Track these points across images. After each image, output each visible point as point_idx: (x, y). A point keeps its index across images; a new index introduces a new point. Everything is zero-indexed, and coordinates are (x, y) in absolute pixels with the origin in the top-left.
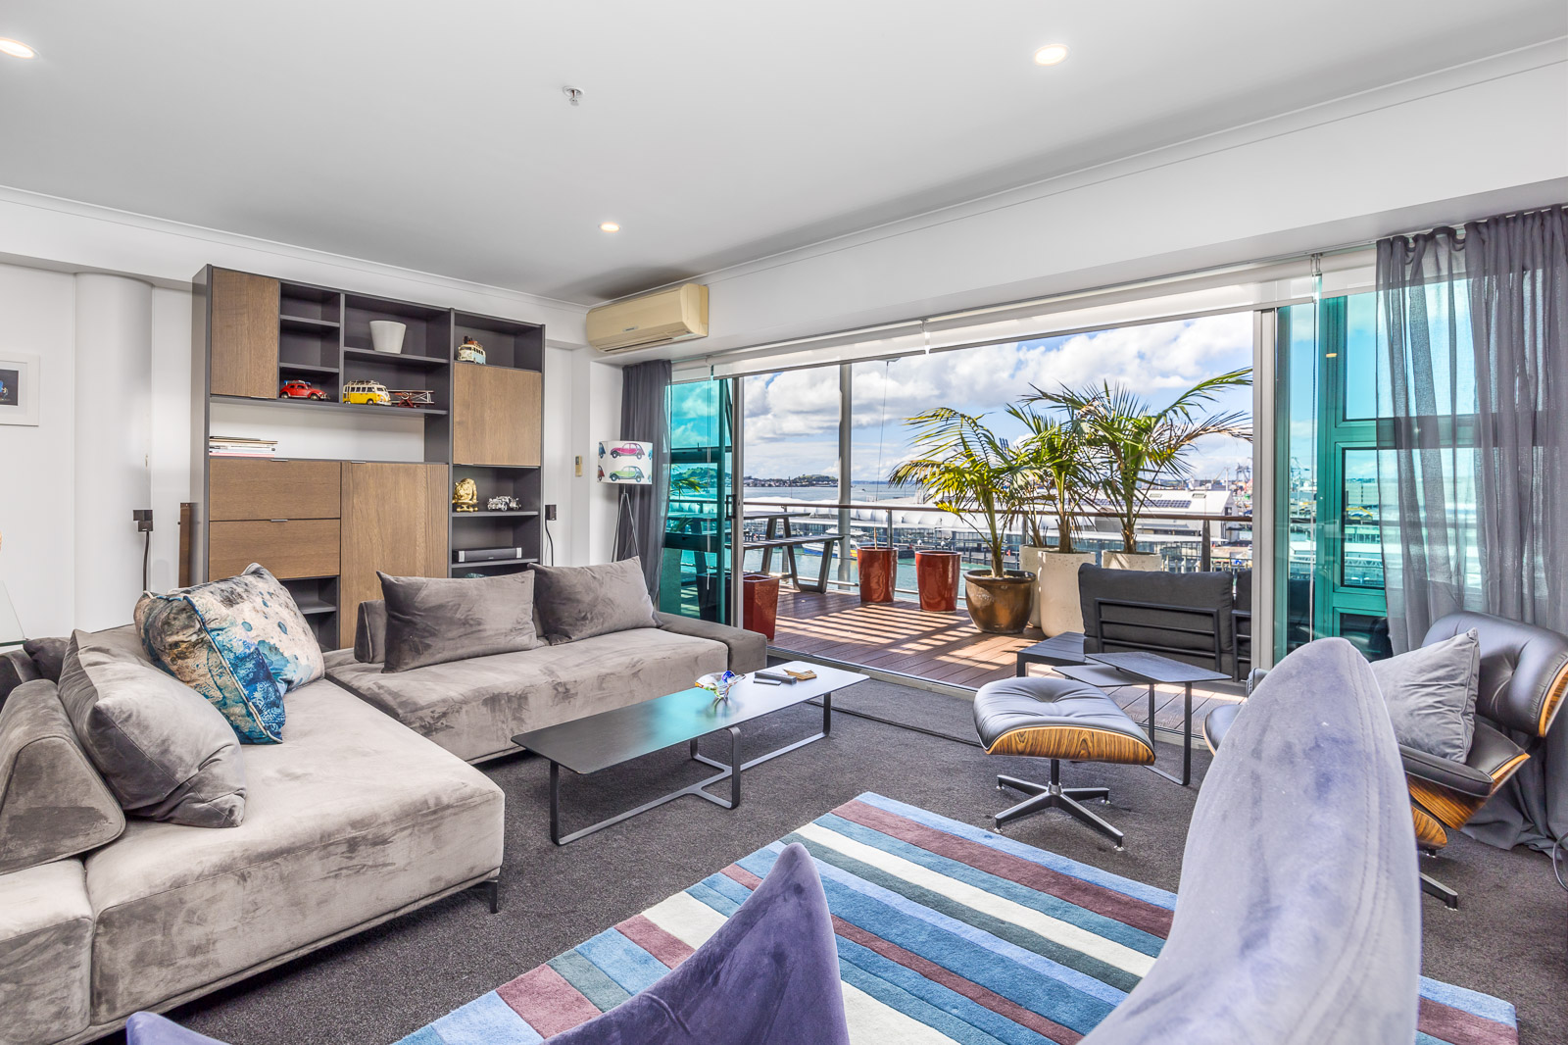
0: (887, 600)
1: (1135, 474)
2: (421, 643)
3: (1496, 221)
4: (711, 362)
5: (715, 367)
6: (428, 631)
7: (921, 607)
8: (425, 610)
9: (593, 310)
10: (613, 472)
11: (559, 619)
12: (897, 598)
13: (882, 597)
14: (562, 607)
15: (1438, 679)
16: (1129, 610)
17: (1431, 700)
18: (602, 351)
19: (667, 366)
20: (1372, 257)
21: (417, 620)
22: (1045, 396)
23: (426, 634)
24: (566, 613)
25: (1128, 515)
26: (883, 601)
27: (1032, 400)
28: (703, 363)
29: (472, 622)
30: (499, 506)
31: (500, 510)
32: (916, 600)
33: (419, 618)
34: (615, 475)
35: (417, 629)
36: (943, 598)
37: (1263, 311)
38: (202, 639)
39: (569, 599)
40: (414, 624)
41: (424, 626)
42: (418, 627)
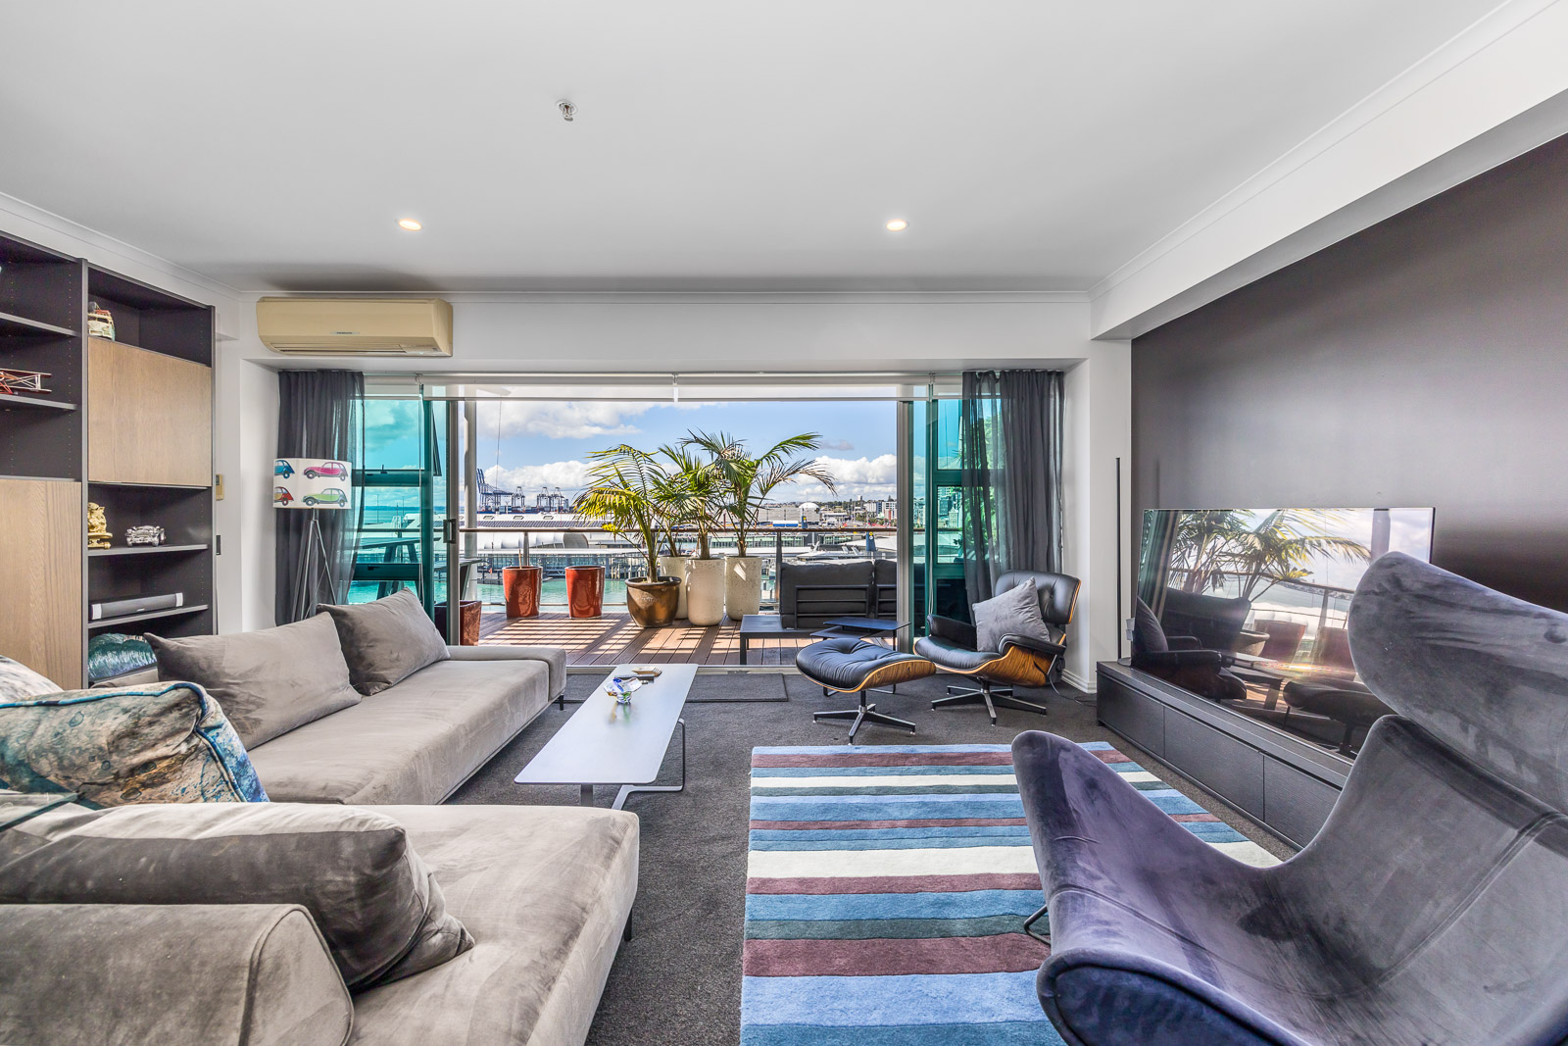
0: (534, 614)
1: (745, 500)
2: (247, 718)
3: (1013, 371)
4: (422, 381)
5: (425, 387)
6: (253, 703)
7: (573, 616)
8: (241, 676)
9: (263, 300)
10: (308, 495)
11: (371, 665)
12: (541, 610)
13: (529, 612)
14: (370, 650)
15: (1028, 603)
16: (818, 592)
17: (1029, 614)
18: (278, 350)
19: (357, 378)
20: (961, 380)
21: (234, 690)
22: (698, 440)
23: (251, 707)
24: (378, 654)
25: (741, 530)
26: (531, 615)
27: (688, 443)
28: (413, 381)
29: (300, 682)
30: (149, 540)
31: (150, 544)
32: (567, 611)
33: (236, 687)
34: (310, 498)
35: (238, 703)
36: (592, 606)
37: (904, 402)
38: (197, 746)
39: (376, 640)
40: (232, 696)
41: (246, 697)
42: (238, 699)
